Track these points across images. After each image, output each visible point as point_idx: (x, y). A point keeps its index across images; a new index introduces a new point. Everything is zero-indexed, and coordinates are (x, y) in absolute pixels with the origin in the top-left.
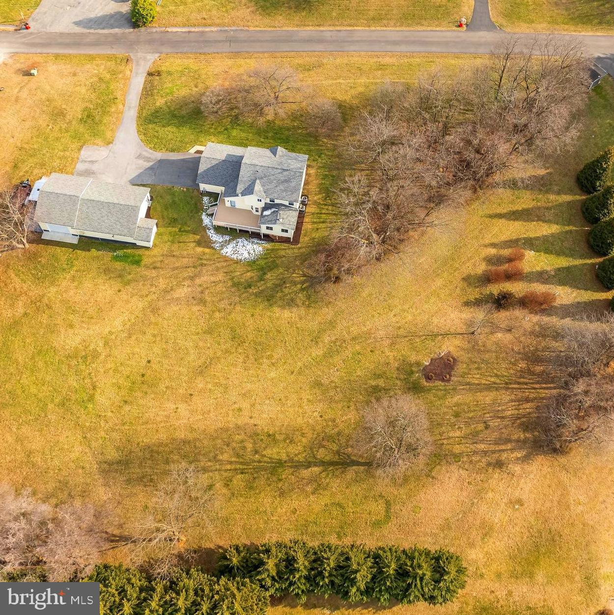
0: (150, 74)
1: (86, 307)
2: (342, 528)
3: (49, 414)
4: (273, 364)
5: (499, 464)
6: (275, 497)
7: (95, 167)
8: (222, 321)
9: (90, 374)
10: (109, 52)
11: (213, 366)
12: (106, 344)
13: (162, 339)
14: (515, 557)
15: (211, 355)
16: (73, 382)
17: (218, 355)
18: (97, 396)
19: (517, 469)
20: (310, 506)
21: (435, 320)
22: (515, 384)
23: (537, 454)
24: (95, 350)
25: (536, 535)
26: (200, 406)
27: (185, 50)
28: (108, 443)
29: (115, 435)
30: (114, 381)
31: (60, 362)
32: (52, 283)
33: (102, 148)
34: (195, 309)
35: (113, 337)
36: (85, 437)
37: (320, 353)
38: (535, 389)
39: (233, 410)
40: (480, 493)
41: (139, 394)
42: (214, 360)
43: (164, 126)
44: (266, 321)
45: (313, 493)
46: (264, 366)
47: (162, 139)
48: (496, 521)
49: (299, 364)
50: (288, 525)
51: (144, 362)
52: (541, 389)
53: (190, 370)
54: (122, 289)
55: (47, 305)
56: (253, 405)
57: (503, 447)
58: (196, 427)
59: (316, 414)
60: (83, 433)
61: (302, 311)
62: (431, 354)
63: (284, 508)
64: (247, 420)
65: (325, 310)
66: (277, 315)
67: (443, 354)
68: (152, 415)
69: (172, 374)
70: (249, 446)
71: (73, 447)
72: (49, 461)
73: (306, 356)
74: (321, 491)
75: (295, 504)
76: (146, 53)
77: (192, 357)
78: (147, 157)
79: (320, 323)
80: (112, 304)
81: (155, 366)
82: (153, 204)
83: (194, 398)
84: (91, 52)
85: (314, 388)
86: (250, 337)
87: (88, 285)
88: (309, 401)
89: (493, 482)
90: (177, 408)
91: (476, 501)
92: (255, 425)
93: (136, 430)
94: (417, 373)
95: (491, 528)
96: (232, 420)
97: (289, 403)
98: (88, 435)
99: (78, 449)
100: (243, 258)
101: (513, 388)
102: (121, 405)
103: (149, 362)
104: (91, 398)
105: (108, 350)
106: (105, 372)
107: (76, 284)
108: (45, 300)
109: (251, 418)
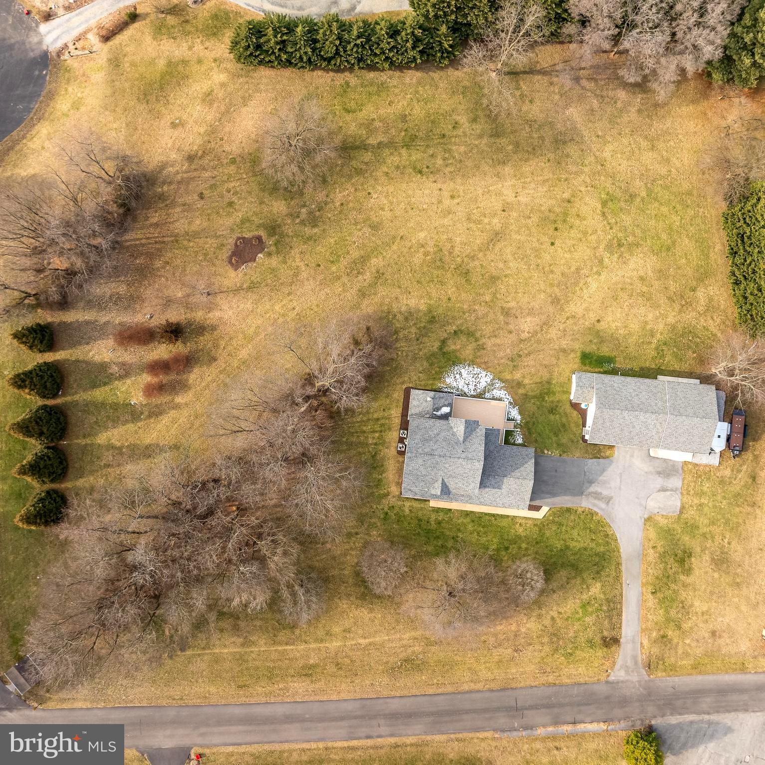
0: (616, 641)
1: (631, 301)
2: (345, 92)
3: (643, 186)
4: (423, 246)
5: (191, 158)
6: (410, 115)
7: (659, 482)
8: (481, 291)
9: (611, 228)
10: (676, 679)
11: (486, 242)
12: (601, 261)
13: (543, 268)
14: (183, 78)
15: (488, 253)
16: (627, 220)
17: (481, 254)
18: (599, 206)
19: (173, 156)
20: (377, 109)
21: (249, 306)
22: (168, 242)
23: (153, 172)
24: (612, 253)
25: (161, 98)
26: (493, 200)
27: (575, 691)
28: (579, 161)
29: (572, 168)
30: (585, 222)
31: (644, 239)
32: (674, 327)
33: (656, 511)
34: (512, 304)
35: (595, 269)
36: (602, 165)
37: (374, 261)
38: (148, 238)
39: (459, 196)
40: (213, 131)
41: (557, 210)
42: (486, 248)
43: (585, 549)
44: (434, 294)
45: (373, 120)
46: (431, 243)
47: (585, 528)
48: (198, 107)
49: (395, 247)
50: (397, 91)
51: (557, 243)
52: (141, 239)
53: (508, 237)
54: (596, 323)
55: (674, 302)
56: (440, 202)
57: (185, 175)
58: (495, 179)
59: (375, 196)
60: (605, 170)
61: (395, 308)
62: (256, 267)
63: (401, 105)
64: (444, 187)
65: (370, 310)
66: (422, 301)
67: (243, 267)
68: (540, 189)
69: (527, 232)
70: (439, 162)
71: (612, 156)
72: (632, 142)
73: (388, 256)
74: (366, 122)
75: (390, 110)
76: (627, 681)
77: (508, 250)
78: (599, 499)
79: (375, 294)
80: (604, 306)
81: (545, 239)
82: (580, 431)
83: (500, 208)
84: (699, 678)
85: (378, 222)
86: (449, 275)
87: (635, 326)
88: (383, 209)
89: (199, 141)
90: (516, 197)
91: (217, 123)
92: (435, 182)
93: (554, 174)
94: (271, 245)
95: (204, 100)
96: (458, 185)
97: (402, 206)
98: (599, 167)
99: (607, 154)
100: (467, 368)
101: (171, 236)
102: (573, 199)
103: (553, 244)
104: (604, 204)
105: (598, 254)
106: (596, 231)
107: (648, 327)
108: (677, 307)
109: (440, 189)
